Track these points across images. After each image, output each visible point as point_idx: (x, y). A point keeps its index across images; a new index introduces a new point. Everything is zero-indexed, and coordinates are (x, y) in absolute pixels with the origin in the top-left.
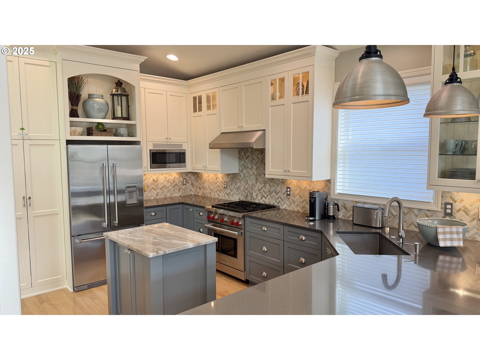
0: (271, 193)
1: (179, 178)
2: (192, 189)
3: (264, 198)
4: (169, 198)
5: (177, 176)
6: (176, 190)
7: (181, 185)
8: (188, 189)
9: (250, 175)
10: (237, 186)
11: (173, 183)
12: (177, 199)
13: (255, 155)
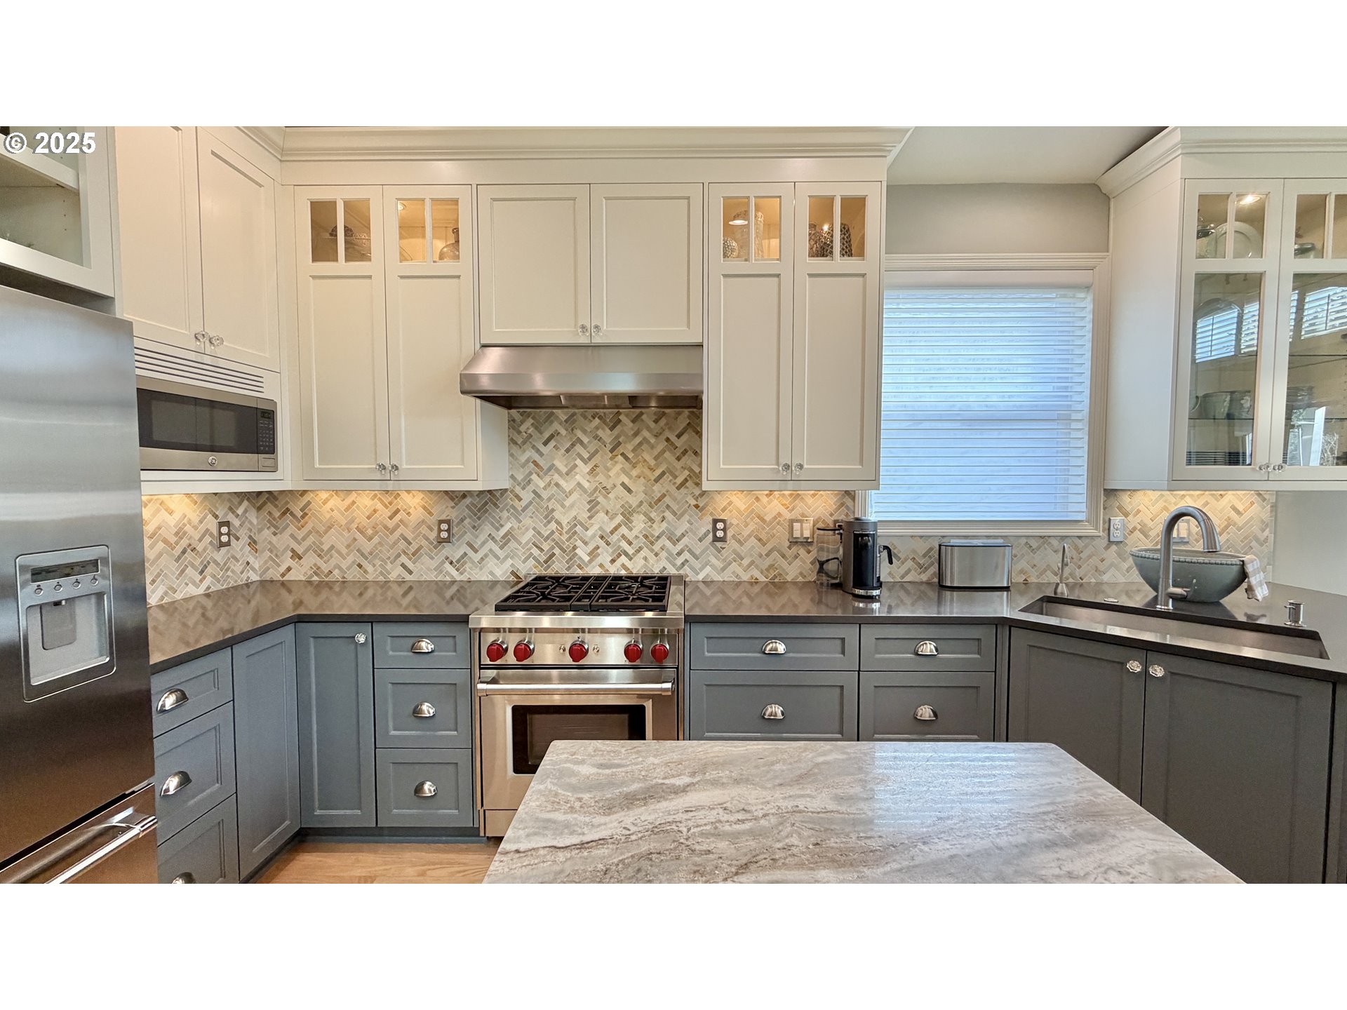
0: (650, 540)
1: (201, 522)
2: (251, 560)
3: (623, 559)
4: (161, 607)
5: (193, 514)
6: (189, 570)
7: (210, 547)
8: (237, 561)
9: (564, 492)
10: (503, 531)
11: (177, 543)
12: (194, 609)
13: (584, 432)
